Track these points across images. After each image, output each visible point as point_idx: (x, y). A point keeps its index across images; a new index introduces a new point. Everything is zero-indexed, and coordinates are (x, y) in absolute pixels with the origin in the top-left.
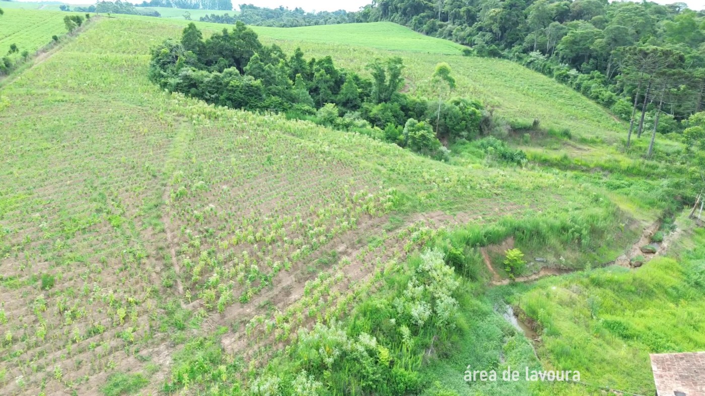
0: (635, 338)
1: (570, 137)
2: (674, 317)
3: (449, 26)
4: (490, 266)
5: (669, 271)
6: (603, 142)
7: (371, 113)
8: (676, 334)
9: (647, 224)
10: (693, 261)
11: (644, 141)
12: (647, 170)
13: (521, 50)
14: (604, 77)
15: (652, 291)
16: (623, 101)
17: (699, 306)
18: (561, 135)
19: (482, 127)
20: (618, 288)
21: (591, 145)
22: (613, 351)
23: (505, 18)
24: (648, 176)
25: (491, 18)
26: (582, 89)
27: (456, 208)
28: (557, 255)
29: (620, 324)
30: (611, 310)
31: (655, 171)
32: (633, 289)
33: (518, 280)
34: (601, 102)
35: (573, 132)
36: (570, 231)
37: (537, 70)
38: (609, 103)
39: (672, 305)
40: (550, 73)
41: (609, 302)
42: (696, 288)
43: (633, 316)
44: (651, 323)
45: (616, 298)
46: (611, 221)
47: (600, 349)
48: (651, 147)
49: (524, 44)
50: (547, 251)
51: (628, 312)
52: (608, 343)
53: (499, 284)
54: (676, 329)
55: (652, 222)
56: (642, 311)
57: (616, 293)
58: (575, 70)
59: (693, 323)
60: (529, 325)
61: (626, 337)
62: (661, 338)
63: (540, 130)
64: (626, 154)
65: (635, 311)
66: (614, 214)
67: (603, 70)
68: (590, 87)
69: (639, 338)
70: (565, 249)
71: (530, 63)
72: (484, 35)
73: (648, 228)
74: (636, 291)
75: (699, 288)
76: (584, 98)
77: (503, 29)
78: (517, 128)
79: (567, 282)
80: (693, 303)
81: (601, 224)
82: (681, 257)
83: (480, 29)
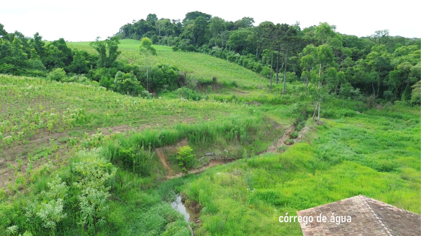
0: (285, 204)
1: (237, 86)
2: (313, 183)
3: (165, 38)
4: (165, 164)
5: (305, 152)
6: (257, 88)
7: (95, 75)
8: (317, 195)
9: (287, 127)
10: (319, 145)
11: (281, 86)
12: (284, 100)
13: (208, 47)
14: (255, 57)
15: (295, 166)
16: (267, 68)
17: (329, 173)
18: (231, 85)
19: (180, 83)
20: (270, 167)
21: (250, 90)
22: (266, 218)
23: (197, 29)
24: (285, 103)
25: (189, 29)
26: (243, 64)
27: (141, 122)
28: (222, 149)
29: (272, 194)
30: (266, 184)
31: (288, 100)
32: (280, 166)
33: (190, 172)
34: (255, 70)
35: (238, 84)
36: (232, 130)
37: (217, 56)
38: (259, 70)
39: (310, 175)
40: (225, 57)
41: (264, 179)
42: (325, 161)
43: (283, 187)
44: (298, 190)
45: (268, 174)
46: (262, 124)
47: (253, 219)
48: (284, 88)
49: (210, 43)
50: (215, 148)
51: (279, 185)
52: (263, 212)
53: (172, 177)
54: (316, 192)
55: (289, 125)
56: (289, 182)
57: (268, 171)
58: (238, 53)
59: (328, 186)
60: (193, 209)
61: (278, 205)
62: (305, 200)
63: (218, 83)
64: (270, 93)
65: (283, 183)
66: (264, 119)
67: (254, 53)
68: (247, 62)
69: (288, 204)
70: (228, 144)
71: (213, 53)
72: (186, 41)
73: (287, 129)
74: (283, 167)
75: (327, 161)
76: (245, 69)
77: (196, 36)
78: (203, 83)
79: (230, 168)
80: (324, 171)
81: (254, 125)
82: (311, 142)
83: (183, 37)
